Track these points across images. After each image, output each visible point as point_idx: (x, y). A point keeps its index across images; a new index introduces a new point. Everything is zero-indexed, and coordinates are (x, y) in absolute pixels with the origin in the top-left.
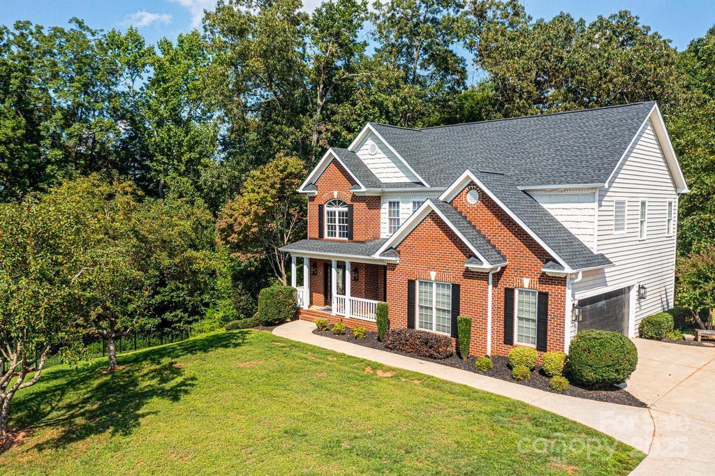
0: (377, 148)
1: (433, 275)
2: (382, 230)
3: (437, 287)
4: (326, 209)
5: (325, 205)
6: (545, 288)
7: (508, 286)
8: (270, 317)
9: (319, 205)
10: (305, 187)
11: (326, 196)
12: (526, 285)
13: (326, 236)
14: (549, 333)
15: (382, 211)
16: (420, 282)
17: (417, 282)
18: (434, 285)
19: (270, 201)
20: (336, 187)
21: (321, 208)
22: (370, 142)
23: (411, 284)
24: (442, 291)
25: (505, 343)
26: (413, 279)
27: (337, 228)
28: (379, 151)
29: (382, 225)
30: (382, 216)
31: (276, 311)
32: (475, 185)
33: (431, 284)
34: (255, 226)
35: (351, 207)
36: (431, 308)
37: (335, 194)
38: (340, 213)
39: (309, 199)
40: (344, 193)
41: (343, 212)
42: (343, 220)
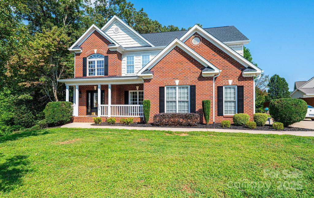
0: (119, 29)
1: (177, 82)
2: (122, 72)
3: (179, 89)
4: (88, 60)
5: (88, 58)
6: (241, 83)
7: (219, 85)
8: (56, 120)
9: (83, 58)
10: (74, 47)
11: (88, 52)
12: (230, 84)
13: (88, 75)
14: (244, 106)
15: (122, 62)
16: (167, 87)
17: (165, 88)
18: (177, 88)
19: (53, 48)
20: (96, 47)
21: (85, 60)
22: (115, 27)
23: (162, 90)
24: (182, 91)
25: (218, 115)
26: (163, 86)
27: (96, 70)
28: (121, 31)
29: (122, 70)
30: (123, 64)
31: (61, 116)
32: (198, 34)
33: (175, 88)
34: (42, 62)
35: (106, 58)
36: (175, 102)
37: (95, 51)
38: (98, 62)
39: (76, 55)
40: (102, 50)
41: (100, 61)
42: (100, 65)
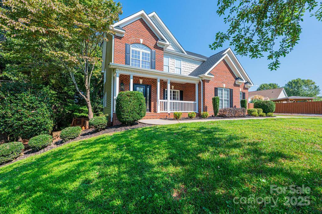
1: (224, 85)
4: (131, 48)
5: (131, 46)
6: (244, 91)
9: (126, 44)
17: (218, 89)
18: (223, 90)
21: (128, 46)
27: (141, 62)
35: (154, 52)
36: (222, 100)
37: (142, 41)
38: (143, 53)
39: (115, 37)
40: (148, 42)
41: (146, 54)
42: (146, 58)
